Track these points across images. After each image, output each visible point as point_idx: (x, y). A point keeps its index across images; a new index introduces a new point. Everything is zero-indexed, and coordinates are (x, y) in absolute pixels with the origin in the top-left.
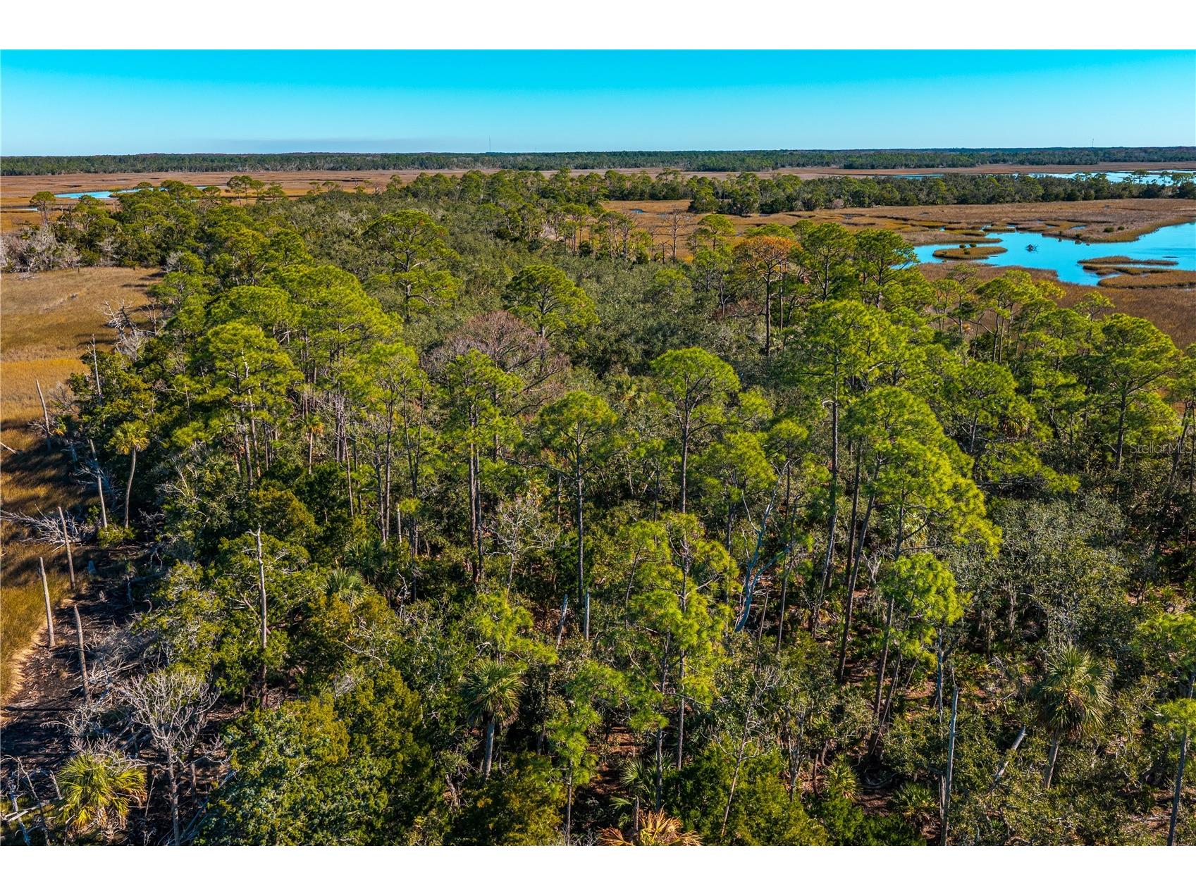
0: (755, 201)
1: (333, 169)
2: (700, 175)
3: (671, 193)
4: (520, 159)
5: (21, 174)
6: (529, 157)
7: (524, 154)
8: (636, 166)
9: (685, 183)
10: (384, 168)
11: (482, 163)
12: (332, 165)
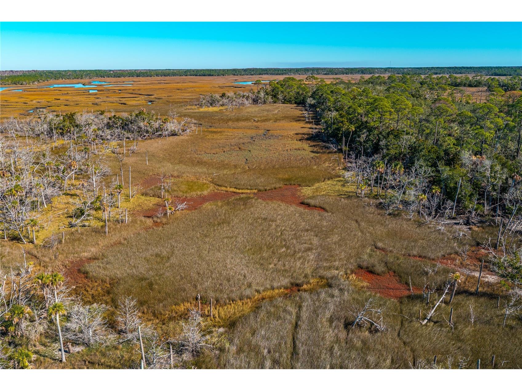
0: (517, 87)
1: (325, 74)
2: (492, 77)
3: (478, 84)
4: (406, 70)
5: (212, 75)
6: (410, 69)
7: (407, 68)
8: (461, 73)
9: (485, 80)
10: (346, 74)
11: (389, 72)
12: (325, 73)
